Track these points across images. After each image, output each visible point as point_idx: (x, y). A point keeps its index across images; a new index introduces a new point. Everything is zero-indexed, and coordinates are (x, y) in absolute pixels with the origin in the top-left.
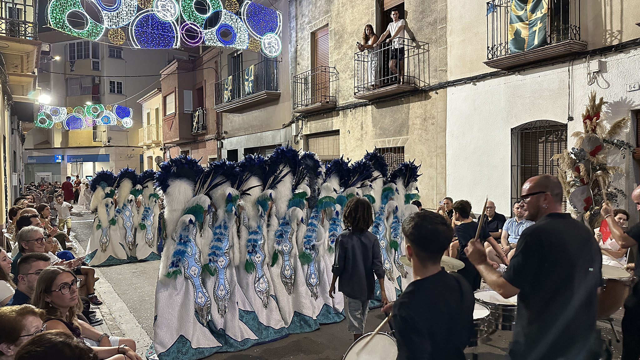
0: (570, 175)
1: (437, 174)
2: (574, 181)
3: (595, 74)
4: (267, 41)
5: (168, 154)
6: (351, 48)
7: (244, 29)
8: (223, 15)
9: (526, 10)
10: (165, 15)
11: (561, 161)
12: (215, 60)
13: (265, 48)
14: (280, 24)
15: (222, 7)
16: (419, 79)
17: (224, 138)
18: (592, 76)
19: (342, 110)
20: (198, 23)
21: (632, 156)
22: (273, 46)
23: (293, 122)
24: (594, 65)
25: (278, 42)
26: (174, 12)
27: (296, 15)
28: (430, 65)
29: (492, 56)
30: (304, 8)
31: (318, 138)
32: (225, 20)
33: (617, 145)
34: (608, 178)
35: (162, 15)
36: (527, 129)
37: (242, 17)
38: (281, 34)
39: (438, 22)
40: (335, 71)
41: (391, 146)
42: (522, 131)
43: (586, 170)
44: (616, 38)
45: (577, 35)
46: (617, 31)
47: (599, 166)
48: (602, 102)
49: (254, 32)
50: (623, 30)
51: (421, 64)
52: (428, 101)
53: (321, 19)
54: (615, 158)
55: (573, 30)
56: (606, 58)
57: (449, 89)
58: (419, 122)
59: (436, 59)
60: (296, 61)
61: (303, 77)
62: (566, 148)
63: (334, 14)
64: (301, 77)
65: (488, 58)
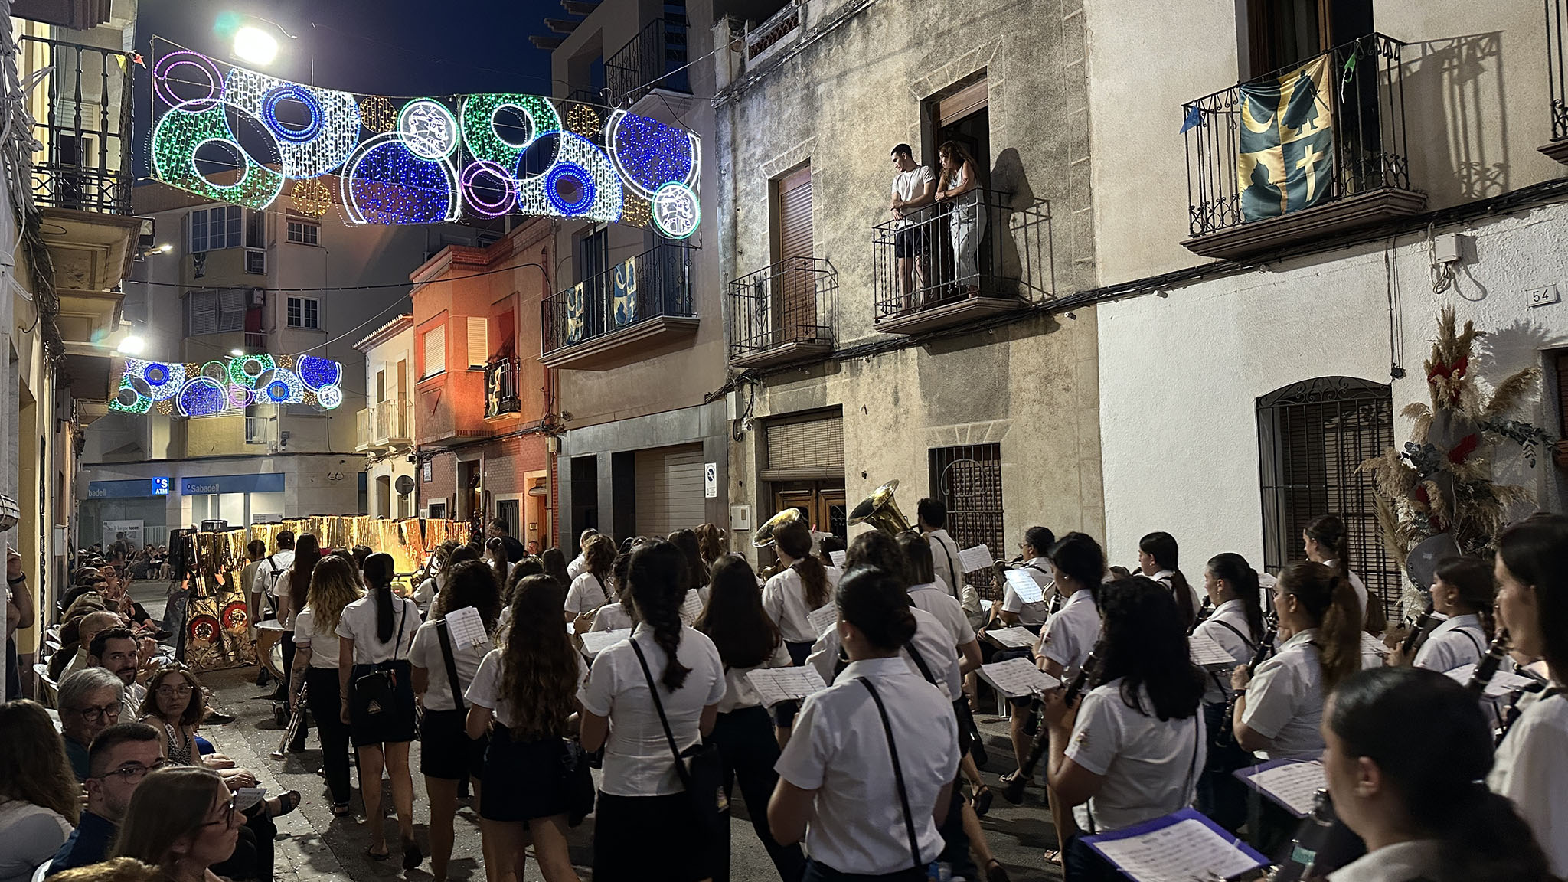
0: (1405, 509)
1: (1082, 508)
2: (1414, 522)
3: (1450, 266)
4: (664, 202)
5: (427, 471)
6: (865, 212)
7: (613, 175)
8: (562, 143)
9: (1276, 120)
10: (424, 145)
11: (1379, 476)
12: (539, 248)
13: (663, 218)
14: (696, 162)
15: (560, 126)
16: (1029, 284)
17: (563, 431)
18: (1442, 272)
19: (846, 358)
20: (503, 163)
21: (1551, 461)
22: (680, 213)
23: (728, 389)
24: (1446, 245)
25: (692, 204)
26: (447, 138)
27: (734, 141)
28: (1054, 251)
29: (1203, 227)
30: (751, 125)
31: (789, 427)
32: (567, 157)
33: (1513, 435)
34: (1497, 515)
35: (419, 146)
36: (1294, 399)
37: (607, 147)
38: (699, 185)
39: (1070, 150)
40: (828, 268)
41: (967, 443)
42: (1282, 403)
43: (1442, 497)
44: (1494, 182)
45: (1402, 177)
46: (1495, 165)
47: (1474, 485)
48: (1470, 333)
49: (633, 181)
50: (1511, 164)
51: (1033, 249)
52: (1053, 334)
53: (792, 149)
54: (1511, 466)
55: (1389, 166)
56: (1473, 229)
57: (1101, 307)
58: (1032, 386)
59: (1068, 236)
60: (735, 246)
61: (752, 282)
62: (1391, 443)
63: (822, 136)
64: (747, 283)
65: (1192, 232)
